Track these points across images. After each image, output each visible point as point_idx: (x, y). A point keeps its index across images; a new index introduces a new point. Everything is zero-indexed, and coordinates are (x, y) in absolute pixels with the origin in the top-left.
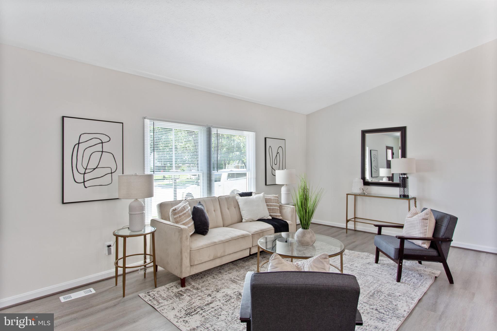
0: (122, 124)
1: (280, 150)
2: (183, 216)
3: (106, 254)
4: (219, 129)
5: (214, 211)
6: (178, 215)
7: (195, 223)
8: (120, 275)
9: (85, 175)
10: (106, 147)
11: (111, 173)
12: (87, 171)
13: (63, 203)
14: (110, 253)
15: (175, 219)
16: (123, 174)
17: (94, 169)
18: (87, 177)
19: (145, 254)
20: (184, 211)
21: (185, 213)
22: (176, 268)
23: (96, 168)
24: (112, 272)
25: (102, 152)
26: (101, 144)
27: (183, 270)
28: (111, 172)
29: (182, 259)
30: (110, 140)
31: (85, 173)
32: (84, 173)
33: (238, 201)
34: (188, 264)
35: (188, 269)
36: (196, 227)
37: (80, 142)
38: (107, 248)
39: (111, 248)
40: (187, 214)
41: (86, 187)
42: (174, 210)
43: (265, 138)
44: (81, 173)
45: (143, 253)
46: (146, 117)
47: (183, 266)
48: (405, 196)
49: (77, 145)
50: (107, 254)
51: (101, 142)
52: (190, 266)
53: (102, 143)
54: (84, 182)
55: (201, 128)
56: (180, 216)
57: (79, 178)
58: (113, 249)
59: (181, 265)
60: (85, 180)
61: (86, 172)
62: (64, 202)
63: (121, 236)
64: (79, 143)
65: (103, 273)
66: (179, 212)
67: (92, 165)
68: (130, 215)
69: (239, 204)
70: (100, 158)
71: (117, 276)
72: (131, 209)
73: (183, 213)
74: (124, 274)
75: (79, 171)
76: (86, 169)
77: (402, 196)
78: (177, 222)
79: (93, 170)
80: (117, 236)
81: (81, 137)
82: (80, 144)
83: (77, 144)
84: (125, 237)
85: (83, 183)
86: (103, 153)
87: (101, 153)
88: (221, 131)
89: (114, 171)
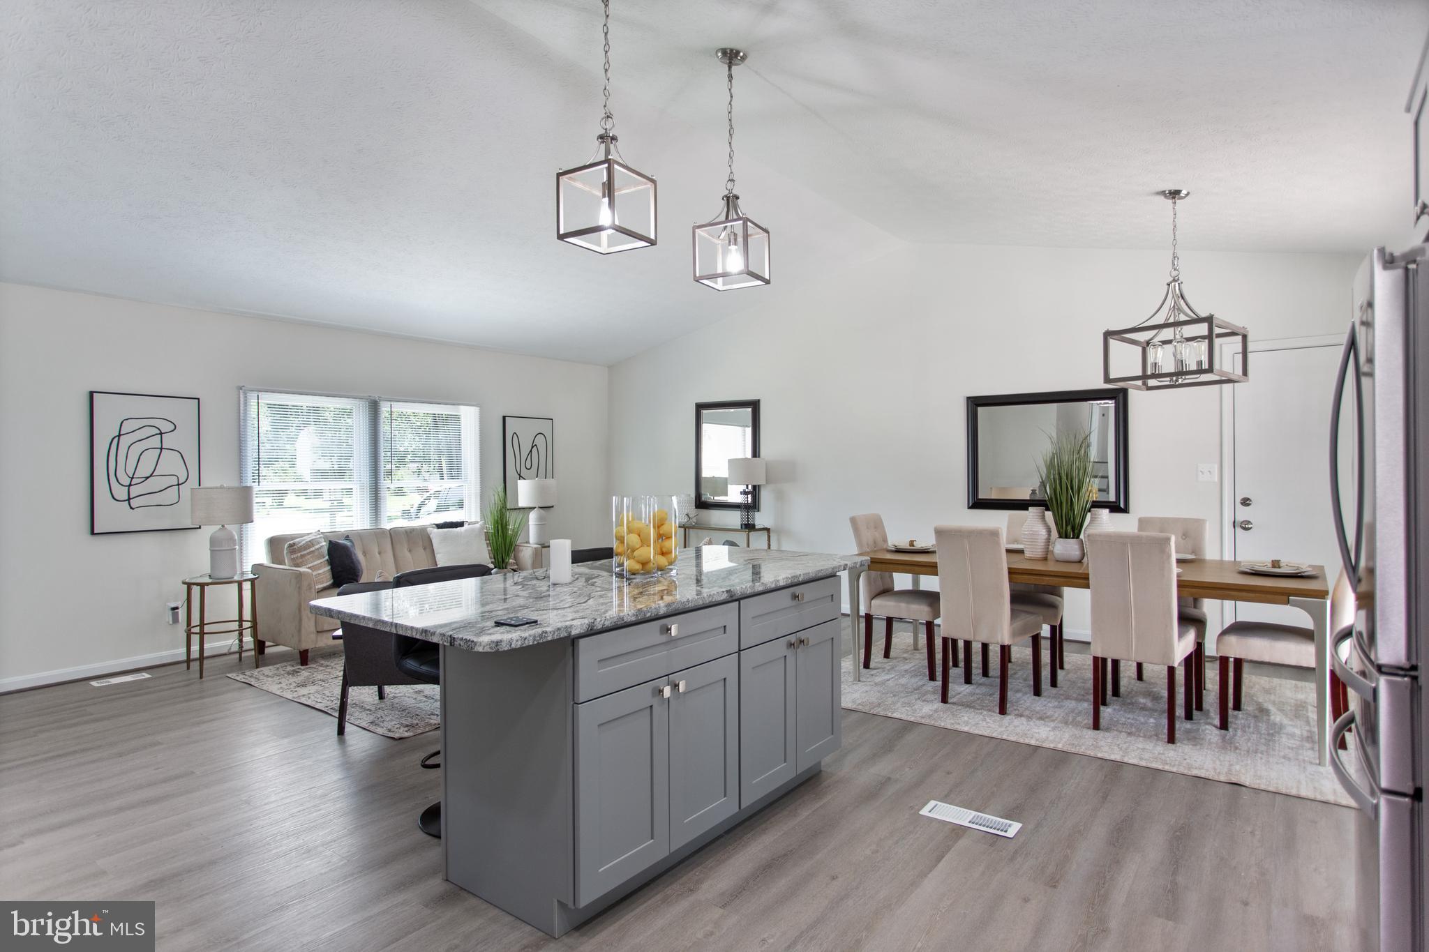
0: (197, 400)
1: (540, 441)
2: (309, 557)
3: (168, 622)
4: (395, 403)
5: (380, 553)
6: (299, 554)
7: (332, 569)
8: (195, 660)
9: (131, 487)
10: (168, 441)
11: (178, 485)
12: (134, 481)
13: (93, 533)
14: (176, 619)
15: (293, 560)
16: (200, 485)
17: (147, 478)
18: (135, 491)
19: (241, 620)
20: (310, 547)
21: (313, 551)
22: (293, 636)
23: (151, 476)
24: (180, 652)
25: (161, 449)
26: (159, 436)
27: (303, 638)
28: (177, 483)
29: (300, 620)
30: (175, 429)
31: (130, 485)
32: (128, 484)
33: (431, 536)
34: (313, 629)
35: (313, 636)
36: (334, 576)
37: (121, 433)
38: (170, 612)
39: (178, 612)
40: (316, 554)
41: (131, 508)
42: (291, 546)
43: (504, 418)
44: (124, 484)
45: (237, 619)
46: (243, 386)
47: (303, 631)
48: (749, 527)
49: (117, 439)
50: (171, 622)
51: (159, 432)
52: (315, 631)
53: (161, 434)
54: (129, 499)
55: (356, 402)
56: (302, 556)
57: (121, 493)
58: (182, 613)
59: (300, 631)
60: (131, 497)
61: (132, 483)
62: (95, 532)
63: (197, 584)
64: (119, 435)
65: (164, 653)
66: (300, 549)
67: (143, 471)
68: (212, 551)
69: (433, 541)
70: (156, 460)
71: (189, 661)
72: (214, 542)
73: (308, 551)
74: (202, 658)
75: (120, 481)
76: (132, 478)
77: (743, 527)
78: (297, 565)
79: (144, 479)
80: (190, 586)
81: (123, 424)
82: (122, 437)
83: (115, 437)
84: (202, 586)
85: (127, 502)
86: (163, 450)
87: (159, 450)
88: (399, 408)
89: (184, 481)
